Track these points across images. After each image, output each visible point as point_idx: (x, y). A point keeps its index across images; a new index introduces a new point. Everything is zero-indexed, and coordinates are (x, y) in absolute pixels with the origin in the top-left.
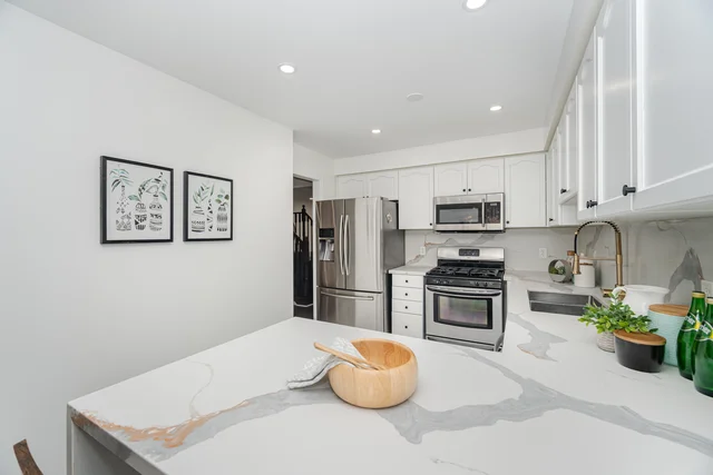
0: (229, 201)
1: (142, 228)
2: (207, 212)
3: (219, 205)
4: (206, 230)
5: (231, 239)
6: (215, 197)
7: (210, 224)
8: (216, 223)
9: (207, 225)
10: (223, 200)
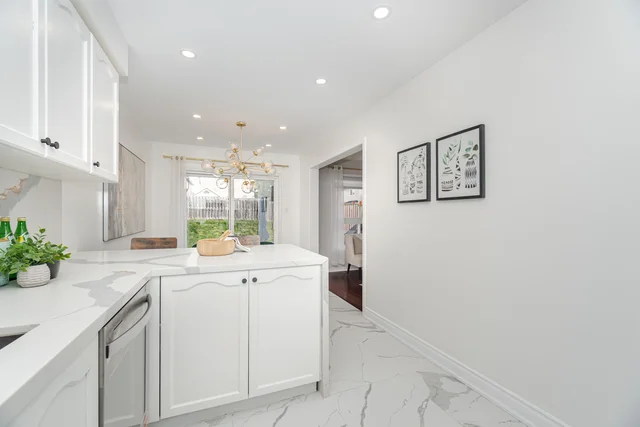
0: (477, 152)
1: (413, 192)
2: (454, 170)
3: (467, 160)
4: (454, 188)
5: (482, 195)
6: (463, 152)
7: (458, 182)
8: (464, 181)
9: (455, 184)
10: (472, 152)
